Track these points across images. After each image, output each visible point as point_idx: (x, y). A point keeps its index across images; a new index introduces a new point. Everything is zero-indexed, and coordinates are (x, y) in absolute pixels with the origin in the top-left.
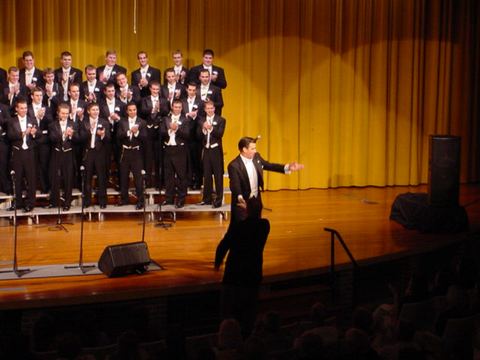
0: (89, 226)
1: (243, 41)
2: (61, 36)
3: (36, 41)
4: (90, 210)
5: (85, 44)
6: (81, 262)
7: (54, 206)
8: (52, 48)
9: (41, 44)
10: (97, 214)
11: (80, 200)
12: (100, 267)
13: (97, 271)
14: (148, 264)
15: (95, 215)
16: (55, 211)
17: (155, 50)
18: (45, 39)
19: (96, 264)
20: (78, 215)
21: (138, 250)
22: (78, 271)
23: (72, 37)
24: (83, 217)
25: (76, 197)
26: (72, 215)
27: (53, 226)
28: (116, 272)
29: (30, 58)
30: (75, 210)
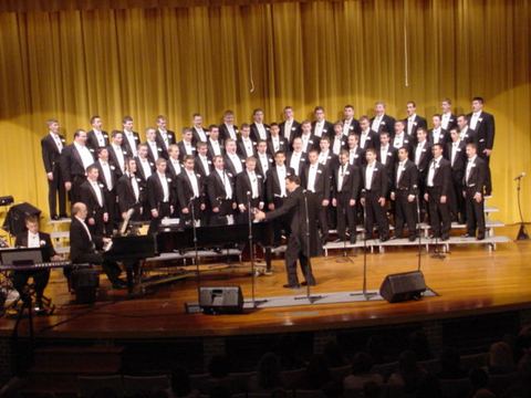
0: (371, 257)
1: (506, 88)
2: (342, 92)
3: (321, 97)
4: (371, 243)
5: (363, 99)
6: (364, 289)
7: (342, 240)
8: (335, 103)
9: (326, 100)
10: (378, 247)
11: (363, 236)
12: (381, 294)
13: (380, 297)
14: (424, 290)
15: (376, 248)
16: (341, 245)
17: (426, 100)
18: (329, 95)
19: (378, 291)
20: (361, 248)
21: (415, 278)
22: (363, 298)
23: (353, 93)
24: (366, 250)
25: (360, 232)
26: (357, 248)
27: (340, 259)
28: (396, 299)
29: (320, 111)
30: (359, 244)
